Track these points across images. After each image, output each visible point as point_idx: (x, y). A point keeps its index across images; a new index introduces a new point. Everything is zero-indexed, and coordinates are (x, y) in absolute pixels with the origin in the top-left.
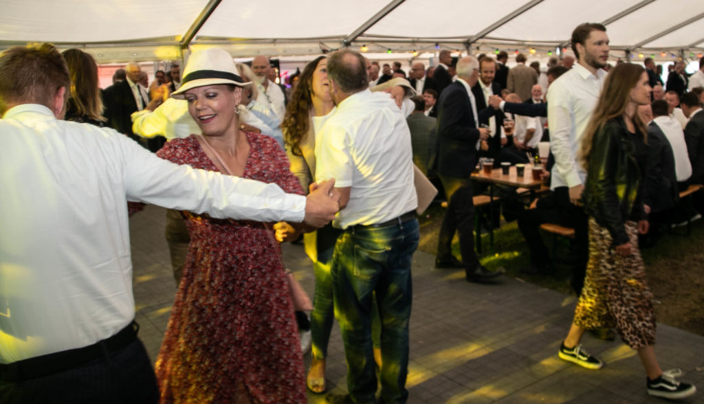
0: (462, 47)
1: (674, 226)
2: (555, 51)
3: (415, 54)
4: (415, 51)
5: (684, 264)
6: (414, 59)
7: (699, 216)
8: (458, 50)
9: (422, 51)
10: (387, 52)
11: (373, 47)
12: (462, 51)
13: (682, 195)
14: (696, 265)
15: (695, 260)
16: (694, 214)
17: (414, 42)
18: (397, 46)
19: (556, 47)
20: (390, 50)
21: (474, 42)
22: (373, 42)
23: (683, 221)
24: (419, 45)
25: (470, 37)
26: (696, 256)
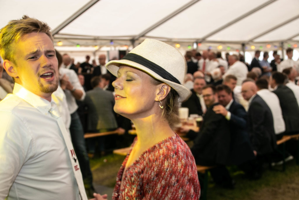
0: (129, 43)
1: (273, 164)
2: (193, 45)
3: (96, 48)
4: (96, 46)
5: (281, 191)
6: (96, 51)
7: (291, 158)
8: (126, 45)
9: (101, 46)
10: (76, 46)
11: (66, 42)
12: (129, 46)
13: (279, 142)
14: (289, 192)
15: (289, 188)
16: (287, 156)
17: (96, 39)
18: (84, 42)
19: (193, 43)
20: (78, 44)
21: (137, 39)
22: (66, 39)
23: (280, 161)
24: (99, 42)
25: (134, 37)
26: (289, 185)
